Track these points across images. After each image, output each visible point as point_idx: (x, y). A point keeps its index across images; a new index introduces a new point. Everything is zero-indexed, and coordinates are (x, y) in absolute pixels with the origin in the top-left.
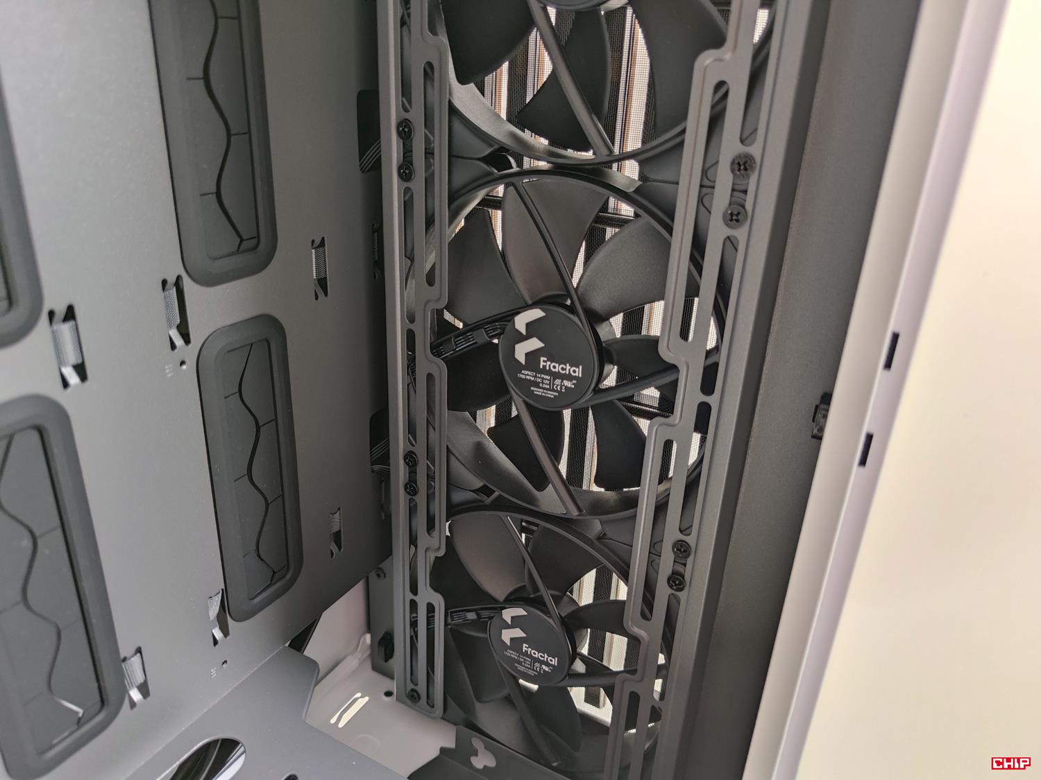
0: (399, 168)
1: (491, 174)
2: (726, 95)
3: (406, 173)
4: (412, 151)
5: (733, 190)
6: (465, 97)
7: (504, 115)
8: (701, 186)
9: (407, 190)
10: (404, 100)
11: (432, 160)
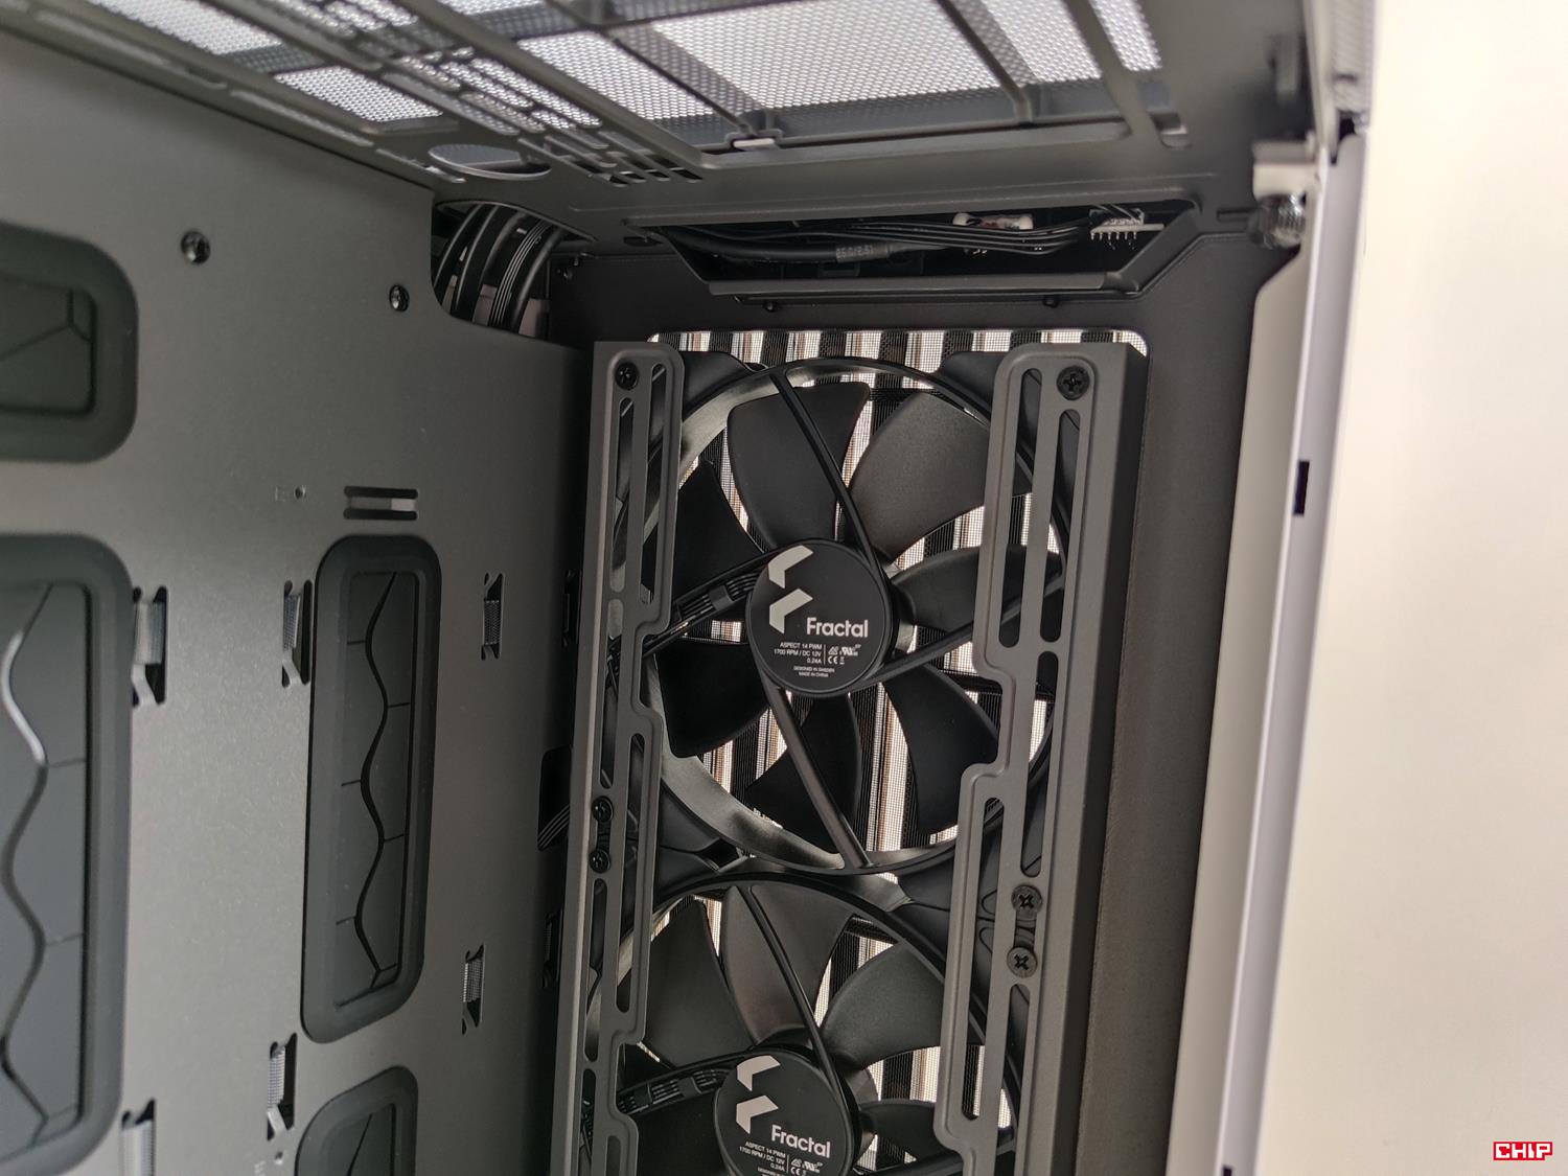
0: (591, 855)
1: (711, 871)
2: (1001, 812)
3: (599, 862)
4: (609, 834)
5: (1018, 927)
6: (679, 772)
7: (726, 785)
8: (978, 918)
9: (599, 883)
10: (603, 772)
11: (634, 849)
